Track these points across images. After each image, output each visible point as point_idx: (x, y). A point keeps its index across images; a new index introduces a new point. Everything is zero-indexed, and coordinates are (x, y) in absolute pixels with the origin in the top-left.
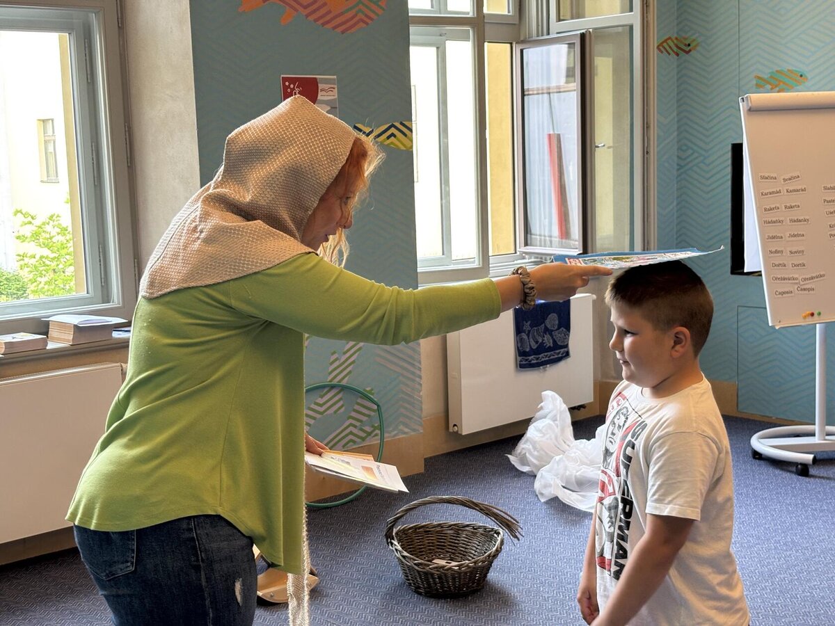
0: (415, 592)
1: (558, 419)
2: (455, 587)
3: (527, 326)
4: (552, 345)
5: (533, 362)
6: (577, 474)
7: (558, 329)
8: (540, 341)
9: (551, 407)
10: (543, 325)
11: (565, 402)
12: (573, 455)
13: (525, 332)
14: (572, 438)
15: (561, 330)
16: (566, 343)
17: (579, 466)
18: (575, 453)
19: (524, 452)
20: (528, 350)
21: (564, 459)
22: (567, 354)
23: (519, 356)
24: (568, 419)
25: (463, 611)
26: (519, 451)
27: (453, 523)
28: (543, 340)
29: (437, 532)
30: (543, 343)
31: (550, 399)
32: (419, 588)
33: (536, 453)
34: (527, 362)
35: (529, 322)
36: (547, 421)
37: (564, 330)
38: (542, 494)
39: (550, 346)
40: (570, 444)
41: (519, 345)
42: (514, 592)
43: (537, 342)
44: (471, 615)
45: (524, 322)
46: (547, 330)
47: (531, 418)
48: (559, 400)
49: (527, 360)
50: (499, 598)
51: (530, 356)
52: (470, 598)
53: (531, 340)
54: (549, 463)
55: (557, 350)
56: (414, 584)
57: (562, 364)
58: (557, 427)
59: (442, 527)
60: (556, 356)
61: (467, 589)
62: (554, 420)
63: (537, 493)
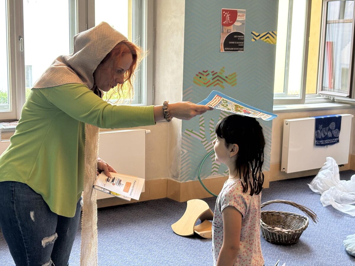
0: (266, 240)
1: (333, 170)
2: (285, 241)
3: (321, 127)
4: (331, 136)
5: (322, 143)
6: (341, 195)
7: (335, 129)
8: (326, 134)
9: (330, 164)
10: (328, 127)
11: (337, 163)
12: (339, 187)
13: (319, 129)
14: (339, 179)
15: (336, 130)
16: (338, 136)
17: (342, 192)
18: (340, 186)
19: (316, 183)
20: (320, 138)
21: (336, 188)
22: (338, 141)
23: (316, 140)
24: (338, 170)
25: (288, 252)
26: (313, 183)
27: (285, 212)
28: (327, 134)
29: (277, 215)
30: (327, 135)
31: (330, 161)
32: (269, 239)
33: (321, 184)
34: (319, 143)
35: (322, 126)
36: (328, 171)
37: (338, 130)
38: (324, 203)
39: (330, 137)
40: (338, 182)
41: (316, 135)
42: (312, 246)
43: (324, 135)
44: (293, 254)
45: (320, 125)
46: (330, 130)
47: (320, 168)
48: (334, 161)
49: (319, 142)
50: (305, 248)
51: (321, 140)
52: (292, 246)
53: (322, 133)
54: (328, 190)
55: (334, 138)
56: (267, 237)
57: (335, 145)
58: (333, 174)
59: (279, 213)
60: (333, 142)
61: (290, 242)
62: (332, 170)
63: (322, 202)
